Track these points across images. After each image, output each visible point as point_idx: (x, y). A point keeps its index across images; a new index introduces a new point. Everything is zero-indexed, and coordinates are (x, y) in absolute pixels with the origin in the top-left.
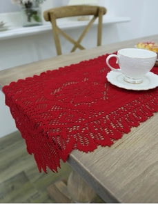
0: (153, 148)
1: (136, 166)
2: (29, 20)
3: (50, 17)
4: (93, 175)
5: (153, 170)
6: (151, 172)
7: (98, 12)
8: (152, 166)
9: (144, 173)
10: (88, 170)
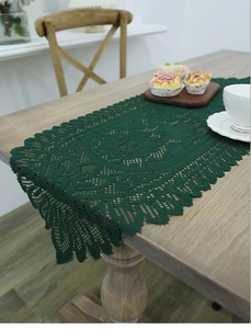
0: (236, 215)
1: (221, 238)
2: (7, 33)
3: (45, 29)
4: (172, 255)
5: (242, 240)
6: (240, 243)
7: (119, 20)
8: (240, 235)
9: (232, 245)
10: (163, 249)
